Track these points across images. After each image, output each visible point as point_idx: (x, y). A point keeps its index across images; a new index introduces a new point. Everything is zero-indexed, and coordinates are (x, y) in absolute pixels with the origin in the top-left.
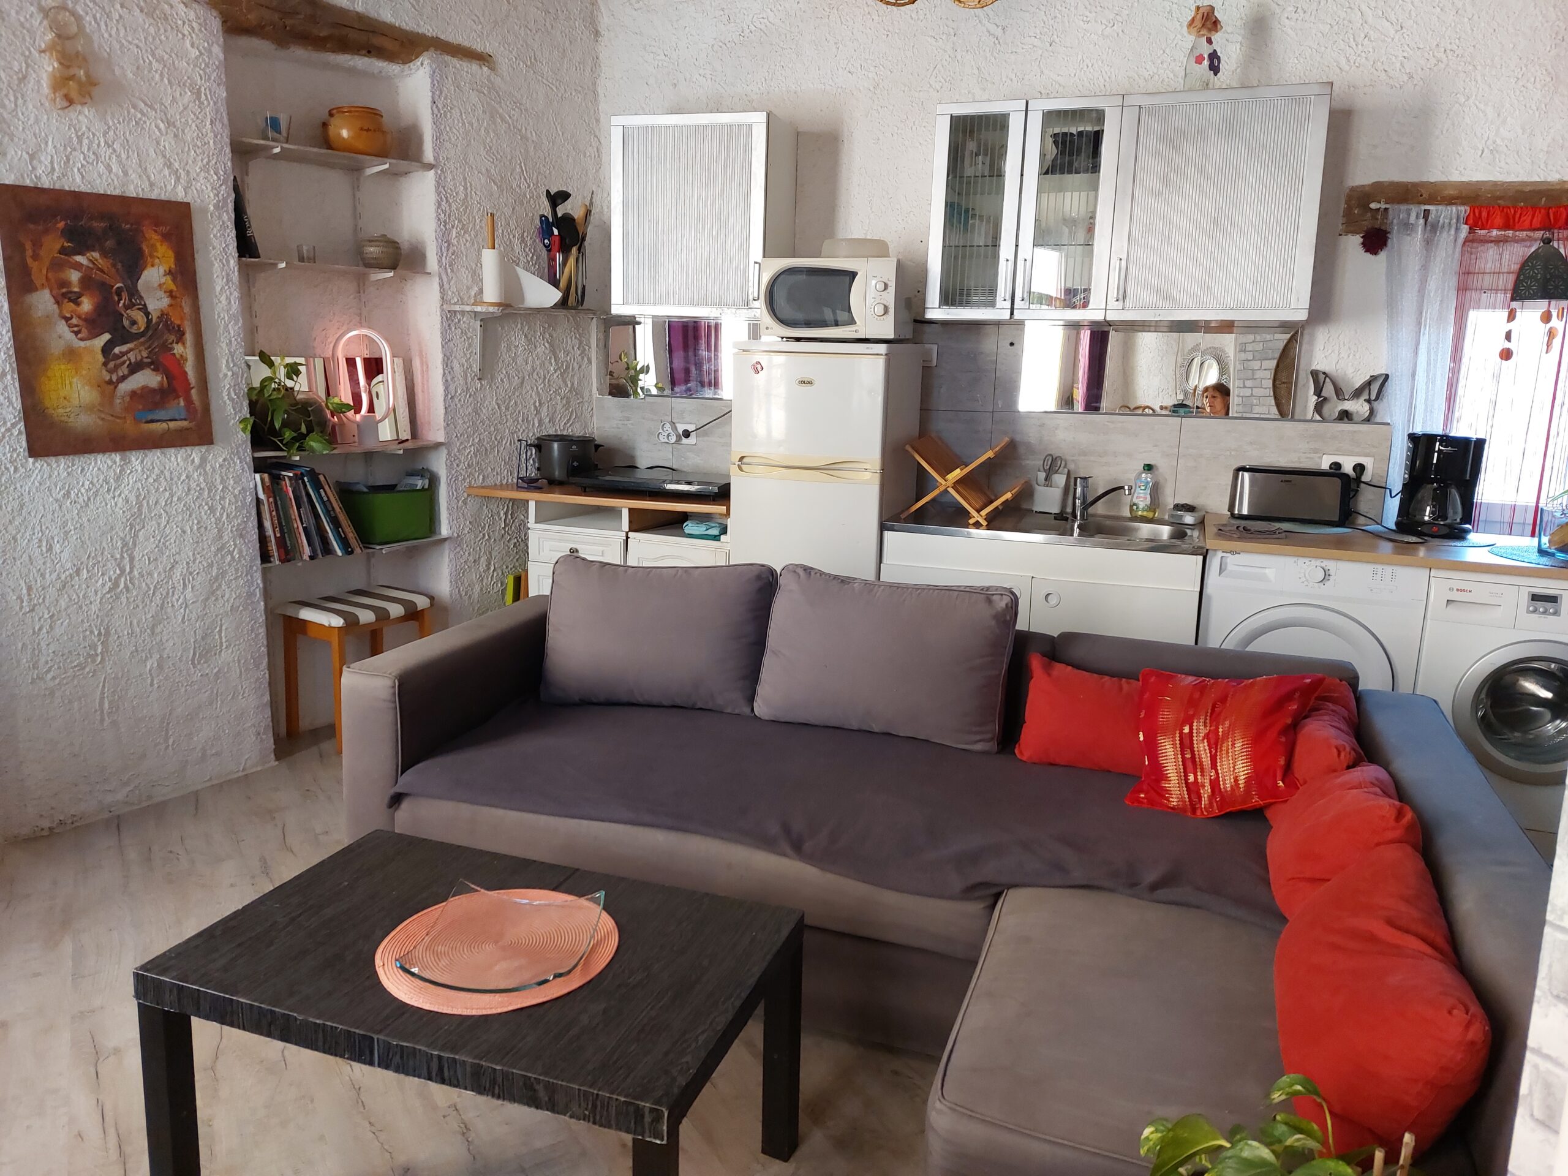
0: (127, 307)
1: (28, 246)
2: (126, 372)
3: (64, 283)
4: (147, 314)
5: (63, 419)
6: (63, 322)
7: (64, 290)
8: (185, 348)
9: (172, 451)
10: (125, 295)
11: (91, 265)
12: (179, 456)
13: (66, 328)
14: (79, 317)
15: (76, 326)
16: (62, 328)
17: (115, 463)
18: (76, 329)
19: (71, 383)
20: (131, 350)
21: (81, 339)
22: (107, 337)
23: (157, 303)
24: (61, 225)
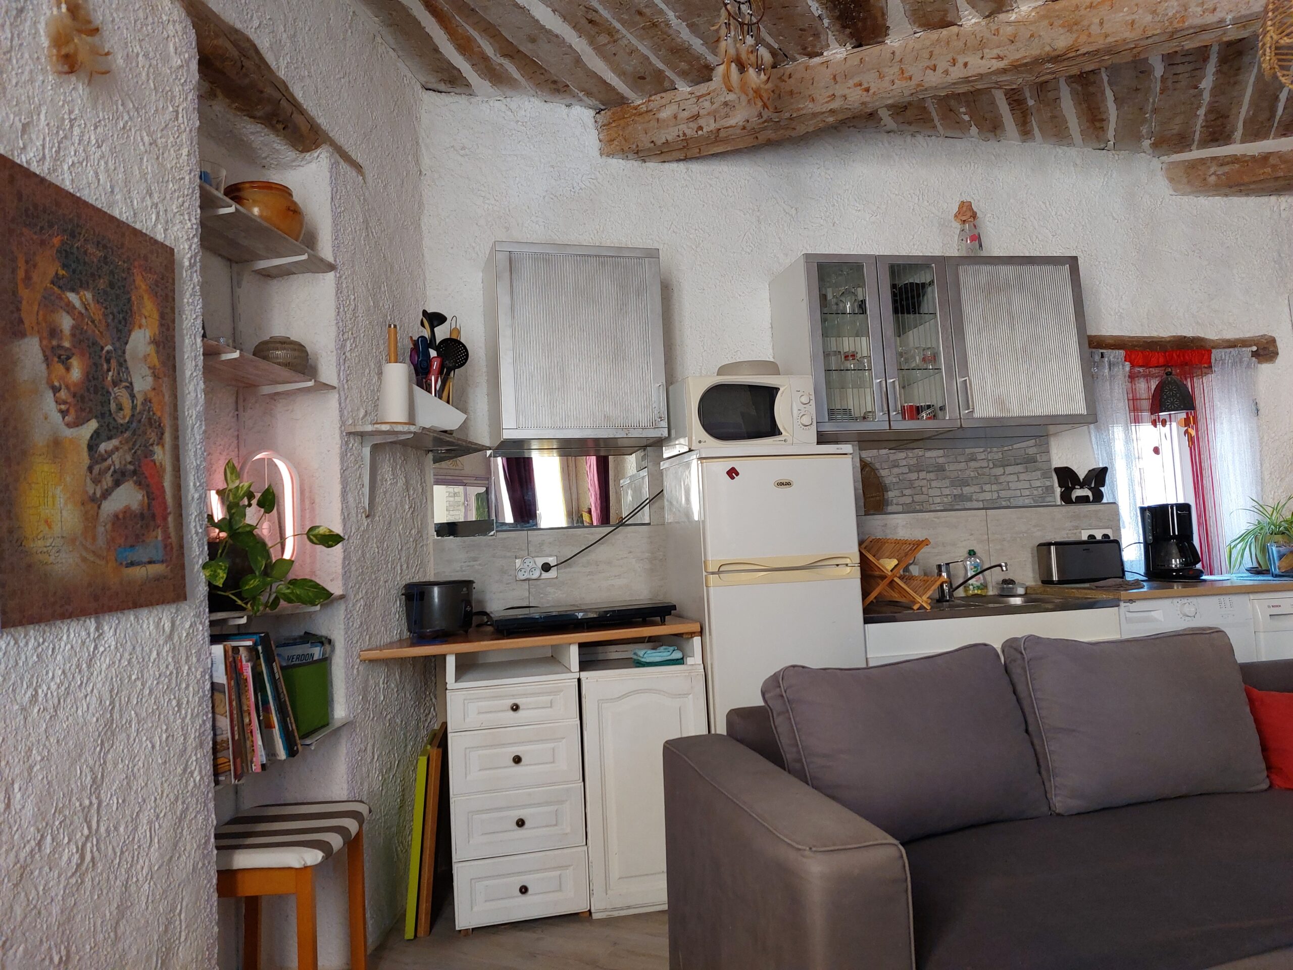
0: (115, 384)
1: (21, 263)
2: (110, 484)
3: (54, 332)
4: (133, 396)
5: (41, 557)
6: (52, 395)
7: (54, 343)
8: (164, 453)
9: (144, 613)
10: (114, 363)
11: (83, 311)
12: (151, 620)
13: (53, 405)
14: (67, 387)
15: (65, 403)
16: (49, 404)
17: (89, 634)
18: (63, 407)
19: (54, 497)
20: (117, 449)
21: (69, 425)
22: (93, 425)
23: (142, 382)
24: (56, 241)
